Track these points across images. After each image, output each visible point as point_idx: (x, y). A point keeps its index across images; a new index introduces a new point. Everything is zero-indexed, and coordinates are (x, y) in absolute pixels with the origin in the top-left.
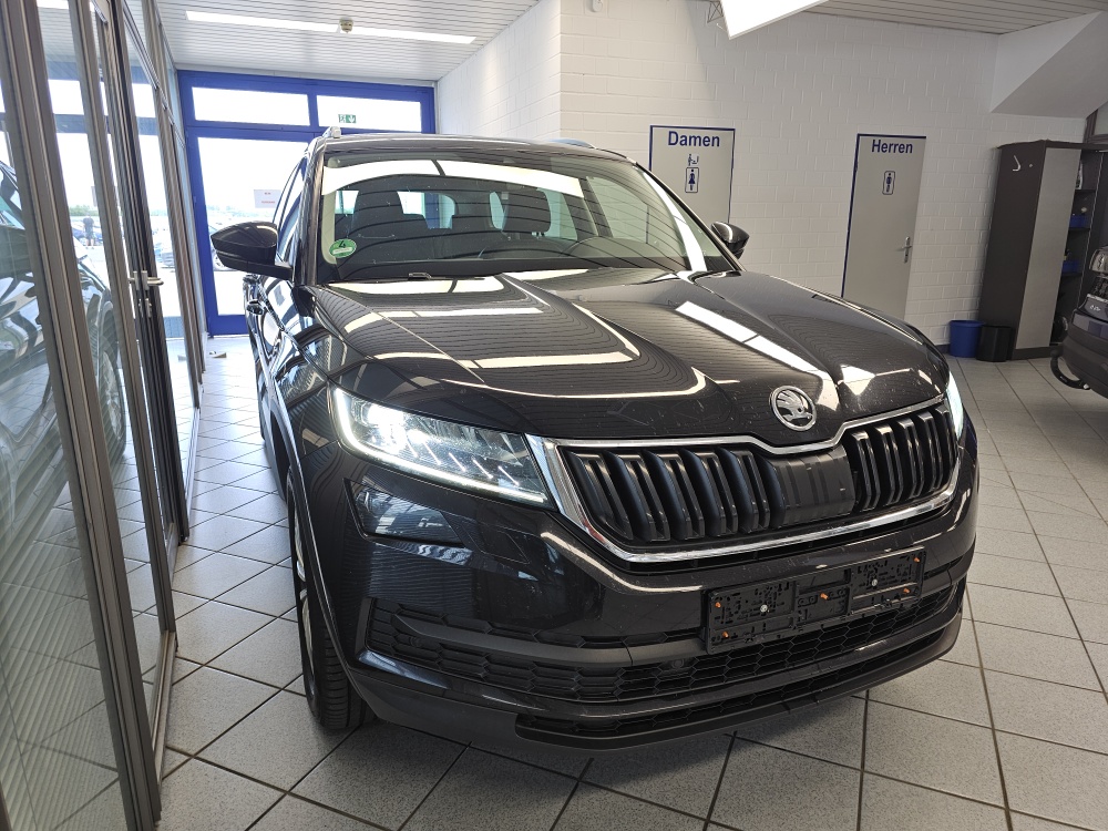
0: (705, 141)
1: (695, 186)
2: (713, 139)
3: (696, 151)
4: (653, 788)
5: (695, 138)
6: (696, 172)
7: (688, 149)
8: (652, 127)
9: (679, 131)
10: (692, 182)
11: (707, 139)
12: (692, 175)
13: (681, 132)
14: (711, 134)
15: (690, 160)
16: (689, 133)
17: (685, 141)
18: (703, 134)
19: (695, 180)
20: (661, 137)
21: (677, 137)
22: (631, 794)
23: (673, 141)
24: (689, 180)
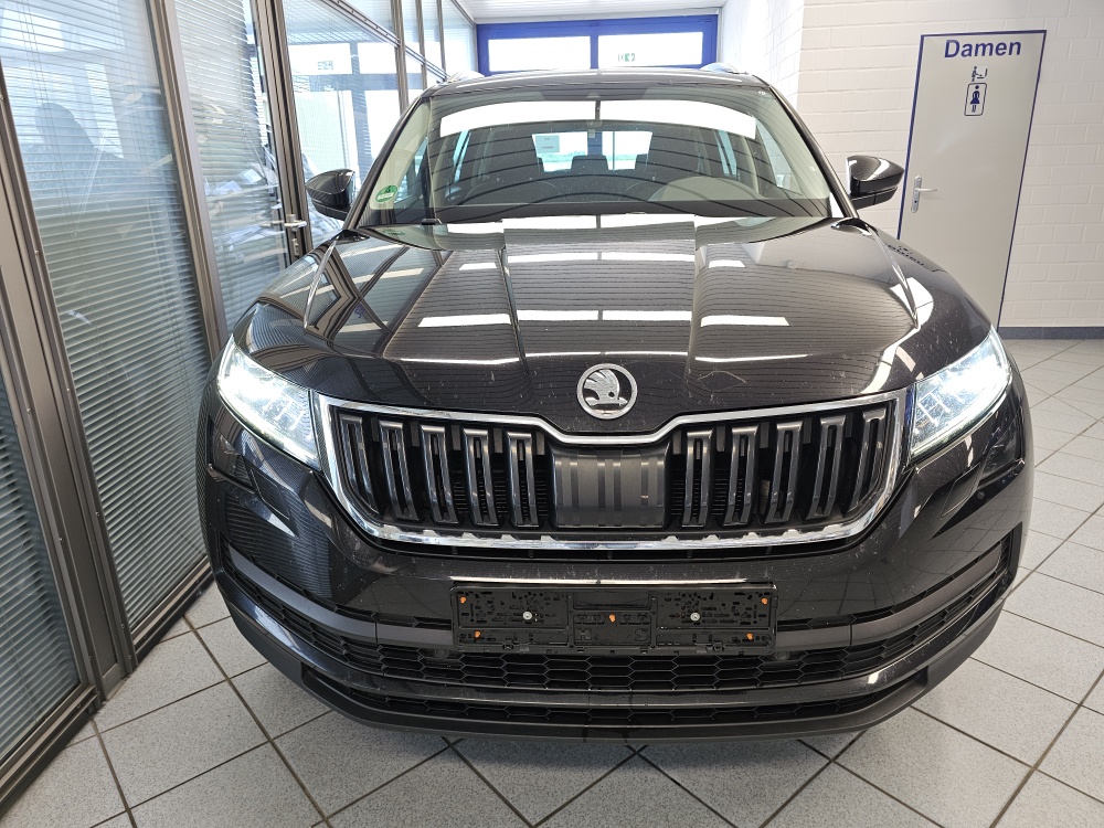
0: (999, 50)
1: (979, 107)
2: (1012, 45)
3: (982, 62)
4: (507, 776)
5: (984, 46)
6: (982, 88)
7: (972, 61)
8: (922, 37)
9: (959, 39)
10: (975, 101)
11: (1004, 45)
12: (977, 93)
13: (963, 41)
14: (1008, 40)
15: (974, 74)
16: (974, 41)
17: (969, 51)
18: (995, 40)
19: (981, 99)
20: (935, 47)
21: (956, 47)
22: (485, 775)
23: (951, 52)
24: (970, 99)
